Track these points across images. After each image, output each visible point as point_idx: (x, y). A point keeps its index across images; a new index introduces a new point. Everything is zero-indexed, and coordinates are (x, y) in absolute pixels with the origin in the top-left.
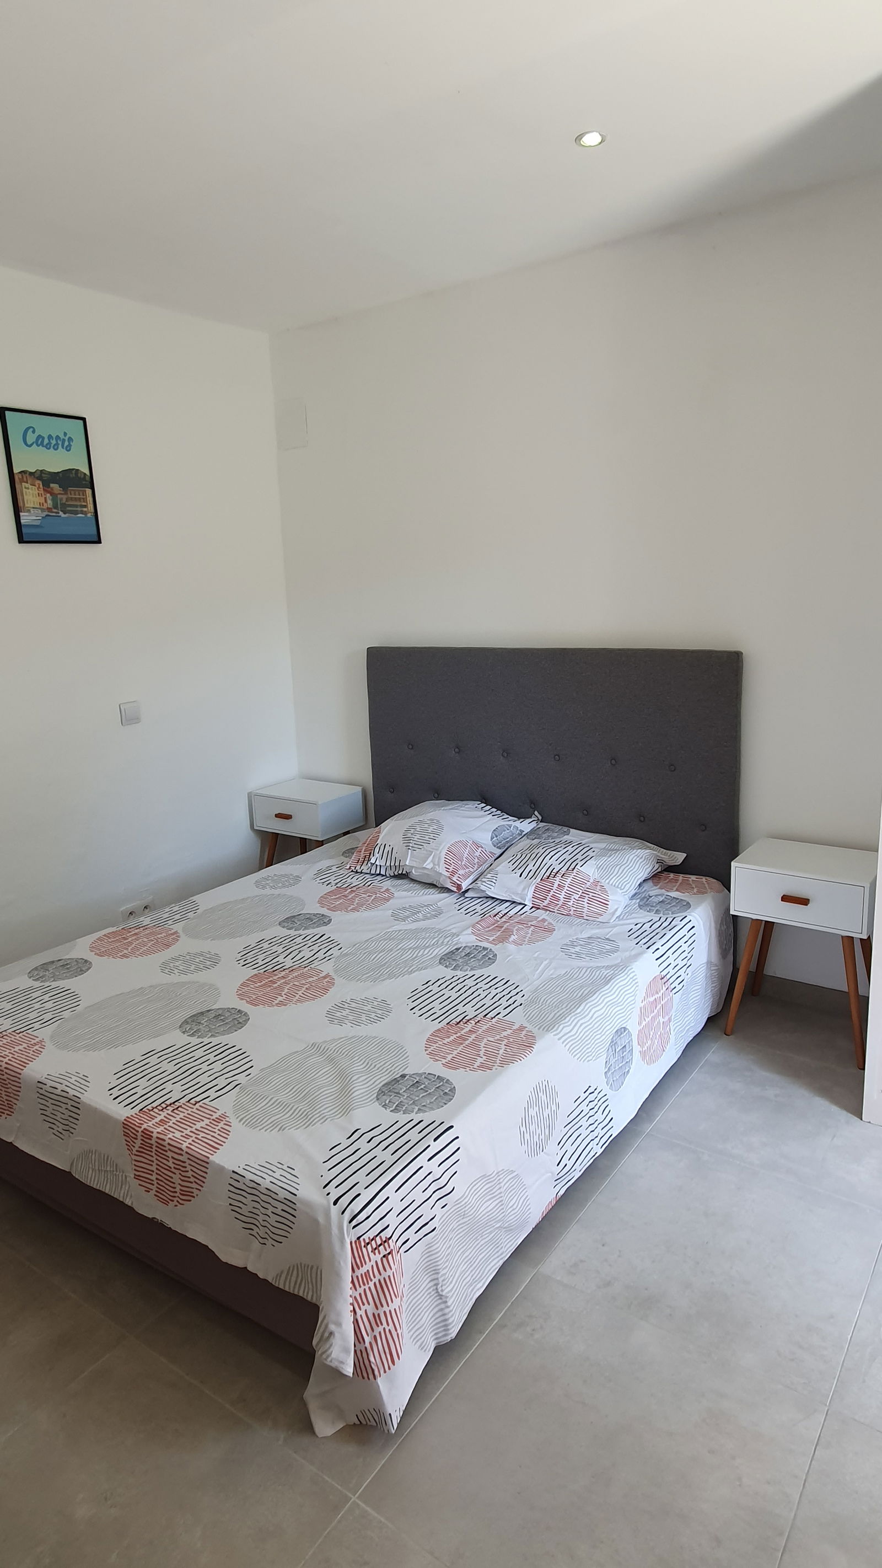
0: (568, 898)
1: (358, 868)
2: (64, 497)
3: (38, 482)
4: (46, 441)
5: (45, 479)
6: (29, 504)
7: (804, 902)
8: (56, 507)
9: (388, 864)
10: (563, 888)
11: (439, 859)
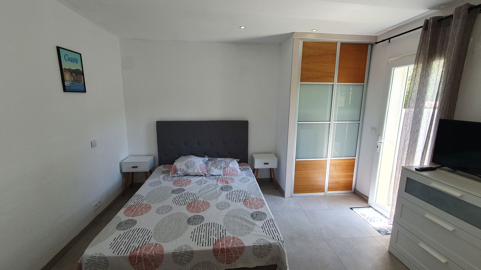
0: (230, 172)
1: (173, 175)
2: (76, 78)
3: (69, 72)
4: (71, 60)
5: (71, 71)
6: (67, 79)
7: (268, 164)
8: (74, 81)
9: (183, 173)
10: (228, 170)
11: (198, 169)
